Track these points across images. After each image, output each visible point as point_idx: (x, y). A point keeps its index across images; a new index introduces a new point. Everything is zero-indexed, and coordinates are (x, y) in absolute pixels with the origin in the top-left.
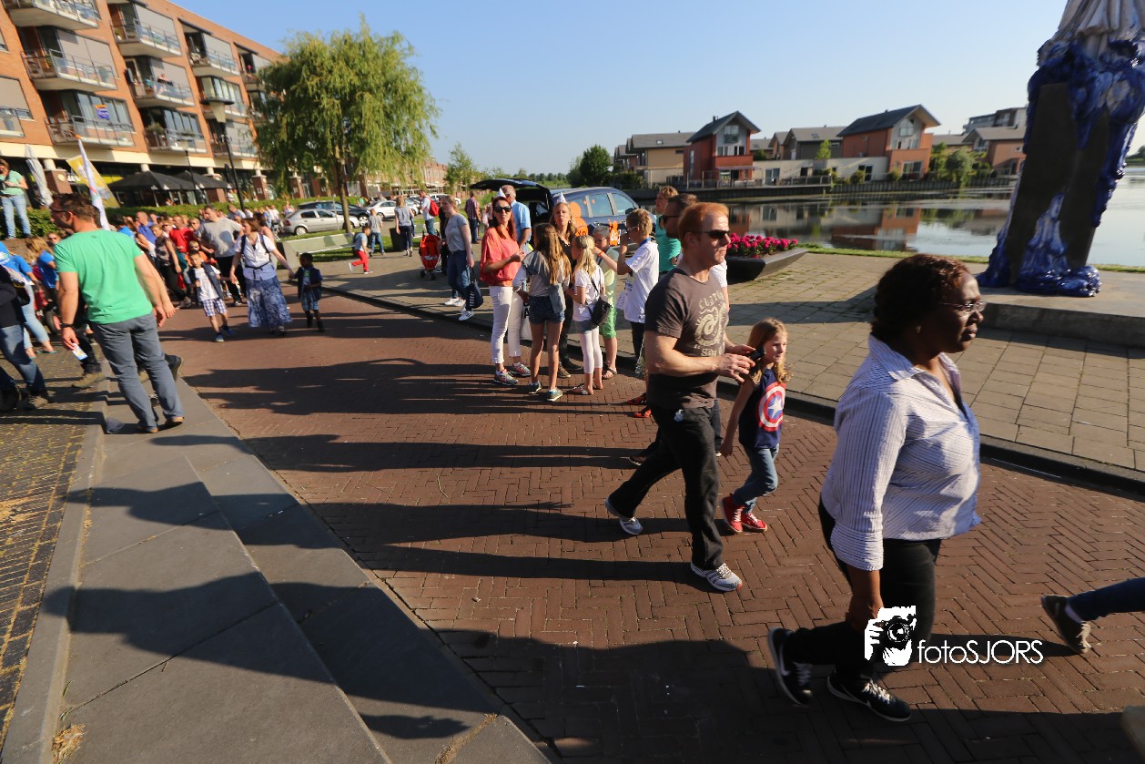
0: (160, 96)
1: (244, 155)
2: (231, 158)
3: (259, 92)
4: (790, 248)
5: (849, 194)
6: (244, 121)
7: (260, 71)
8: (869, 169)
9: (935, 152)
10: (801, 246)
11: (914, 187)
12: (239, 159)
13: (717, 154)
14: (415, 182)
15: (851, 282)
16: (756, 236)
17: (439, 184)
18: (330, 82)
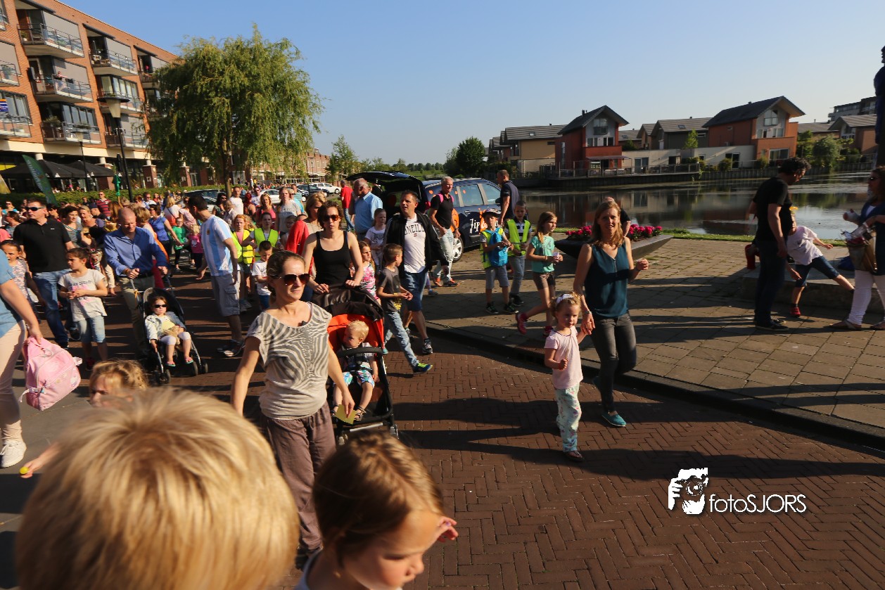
0: (60, 93)
1: (137, 146)
2: (123, 149)
3: (155, 89)
6: (138, 116)
7: (157, 72)
9: (800, 141)
12: (131, 150)
13: (587, 145)
14: (298, 172)
17: (321, 173)
18: (220, 83)
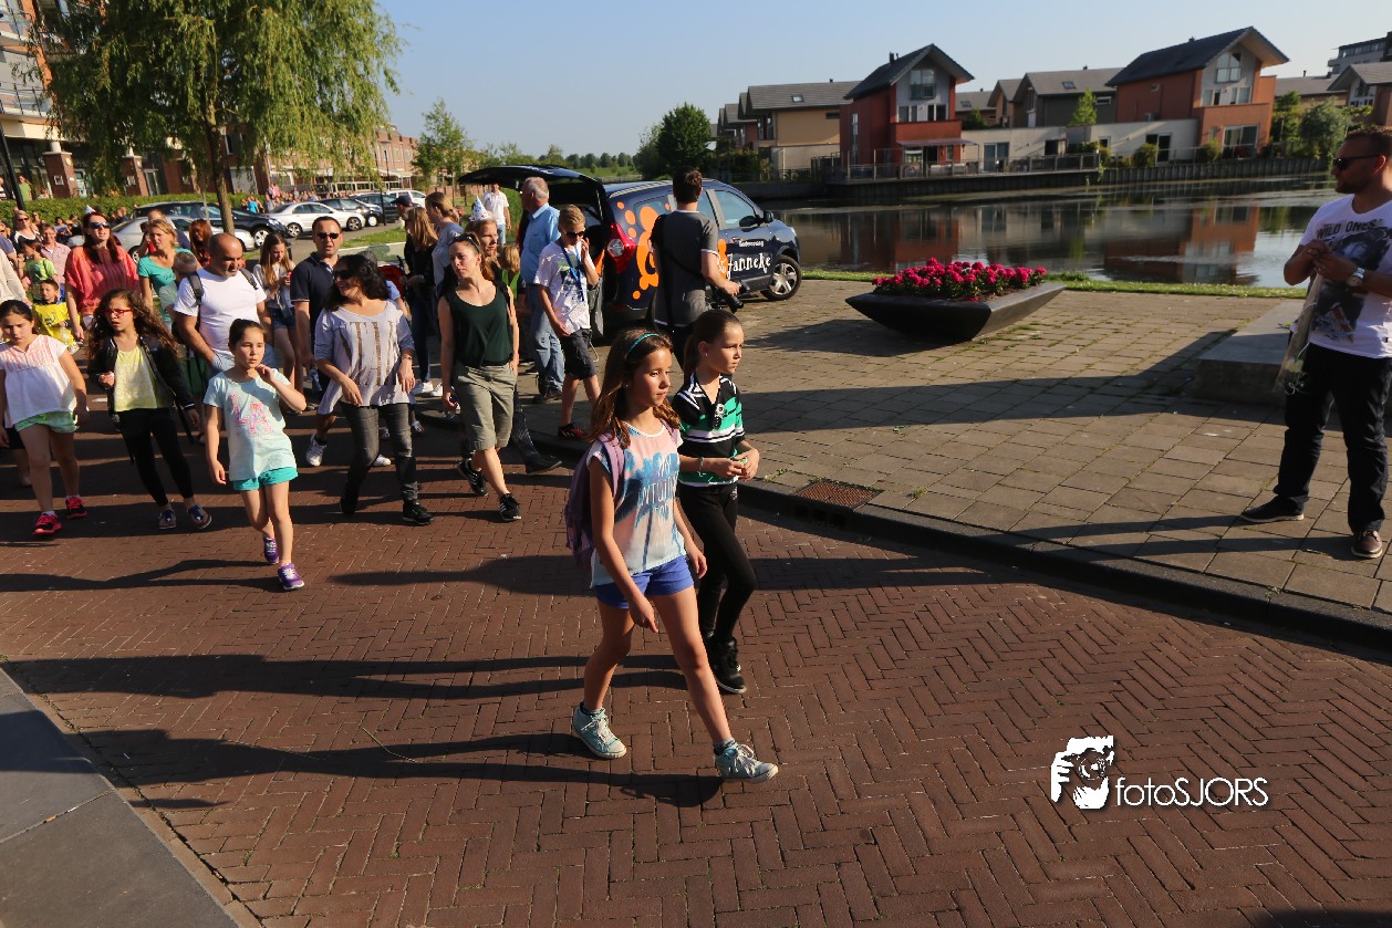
1: (28, 112)
4: (1033, 283)
5: (1130, 185)
6: (25, 50)
8: (1165, 141)
9: (1278, 110)
10: (1052, 279)
11: (1245, 170)
12: (17, 121)
13: (898, 118)
14: (360, 169)
15: (1144, 340)
16: (972, 262)
17: (403, 172)
